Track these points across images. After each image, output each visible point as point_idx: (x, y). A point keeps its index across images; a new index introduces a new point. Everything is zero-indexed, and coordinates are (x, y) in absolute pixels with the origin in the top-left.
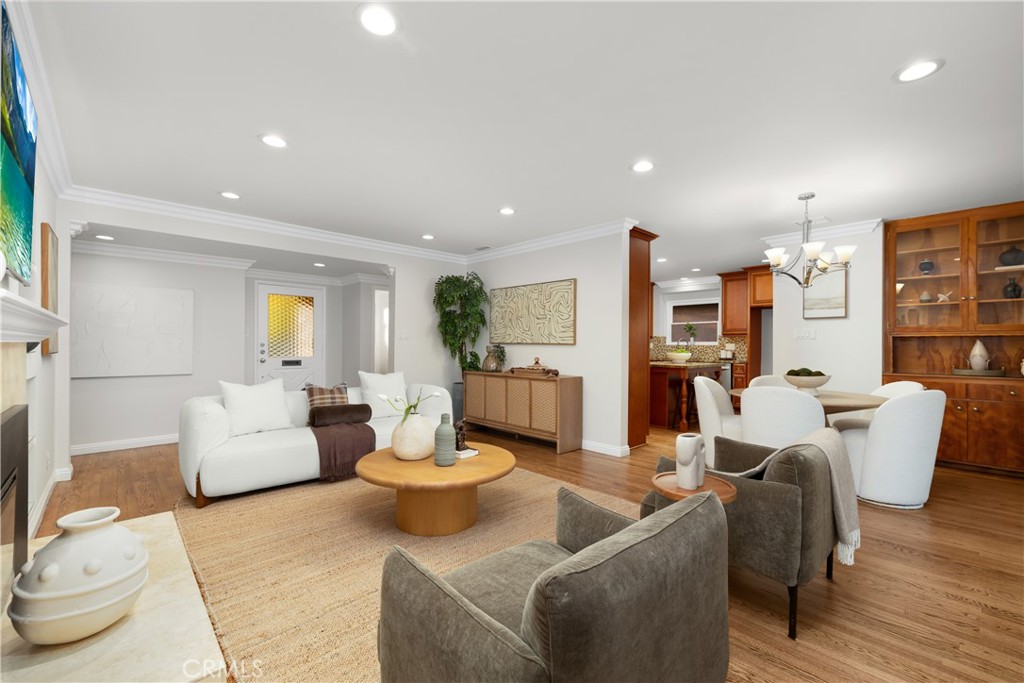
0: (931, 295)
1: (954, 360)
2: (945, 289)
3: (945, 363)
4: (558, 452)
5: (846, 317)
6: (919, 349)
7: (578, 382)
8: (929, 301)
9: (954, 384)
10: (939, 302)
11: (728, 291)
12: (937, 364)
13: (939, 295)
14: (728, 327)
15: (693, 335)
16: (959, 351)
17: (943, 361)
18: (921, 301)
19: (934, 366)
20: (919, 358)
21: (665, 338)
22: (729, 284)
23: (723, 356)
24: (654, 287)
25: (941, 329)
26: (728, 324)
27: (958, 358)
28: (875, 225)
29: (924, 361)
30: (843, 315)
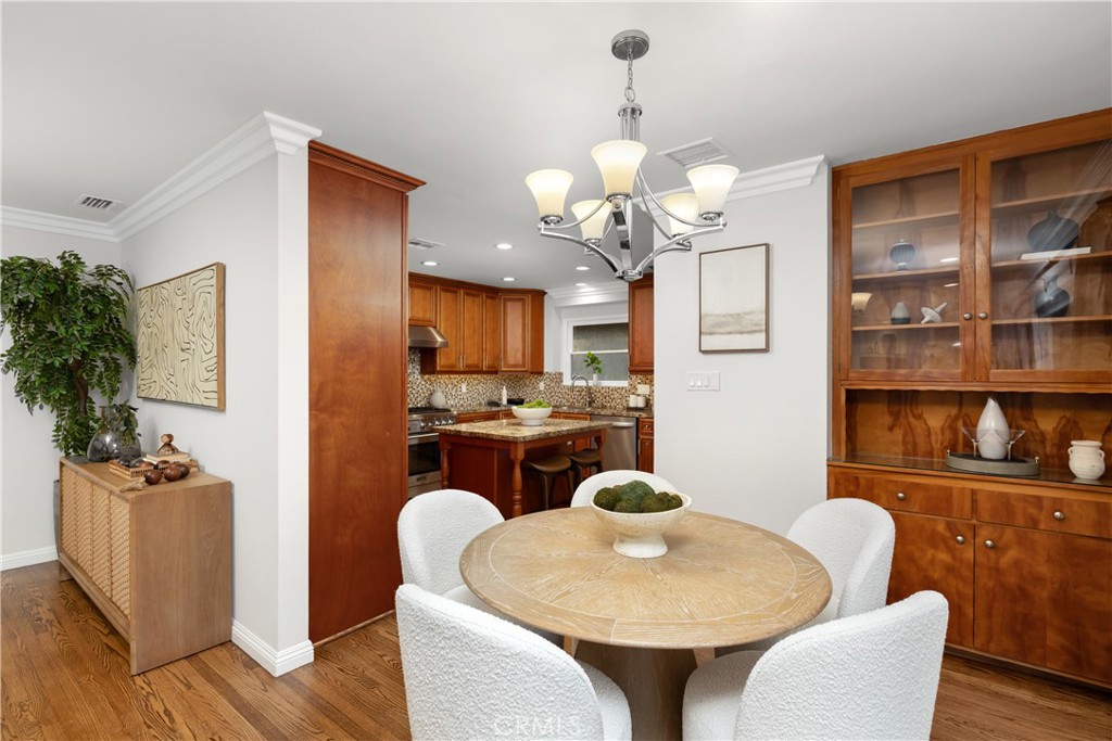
0: (909, 309)
1: (948, 435)
2: (933, 299)
3: (933, 438)
4: (134, 671)
5: (766, 350)
6: (891, 413)
7: (226, 490)
8: (907, 321)
9: (951, 488)
10: (923, 324)
11: (637, 303)
12: (921, 440)
13: (924, 309)
14: (637, 361)
15: (598, 370)
16: (956, 418)
17: (929, 435)
18: (894, 321)
19: (915, 444)
20: (891, 429)
21: (561, 374)
22: (637, 292)
23: (632, 405)
24: (546, 297)
25: (928, 379)
26: (637, 354)
27: (955, 431)
28: (813, 170)
29: (898, 434)
30: (764, 347)
